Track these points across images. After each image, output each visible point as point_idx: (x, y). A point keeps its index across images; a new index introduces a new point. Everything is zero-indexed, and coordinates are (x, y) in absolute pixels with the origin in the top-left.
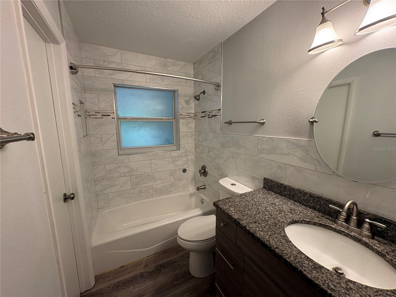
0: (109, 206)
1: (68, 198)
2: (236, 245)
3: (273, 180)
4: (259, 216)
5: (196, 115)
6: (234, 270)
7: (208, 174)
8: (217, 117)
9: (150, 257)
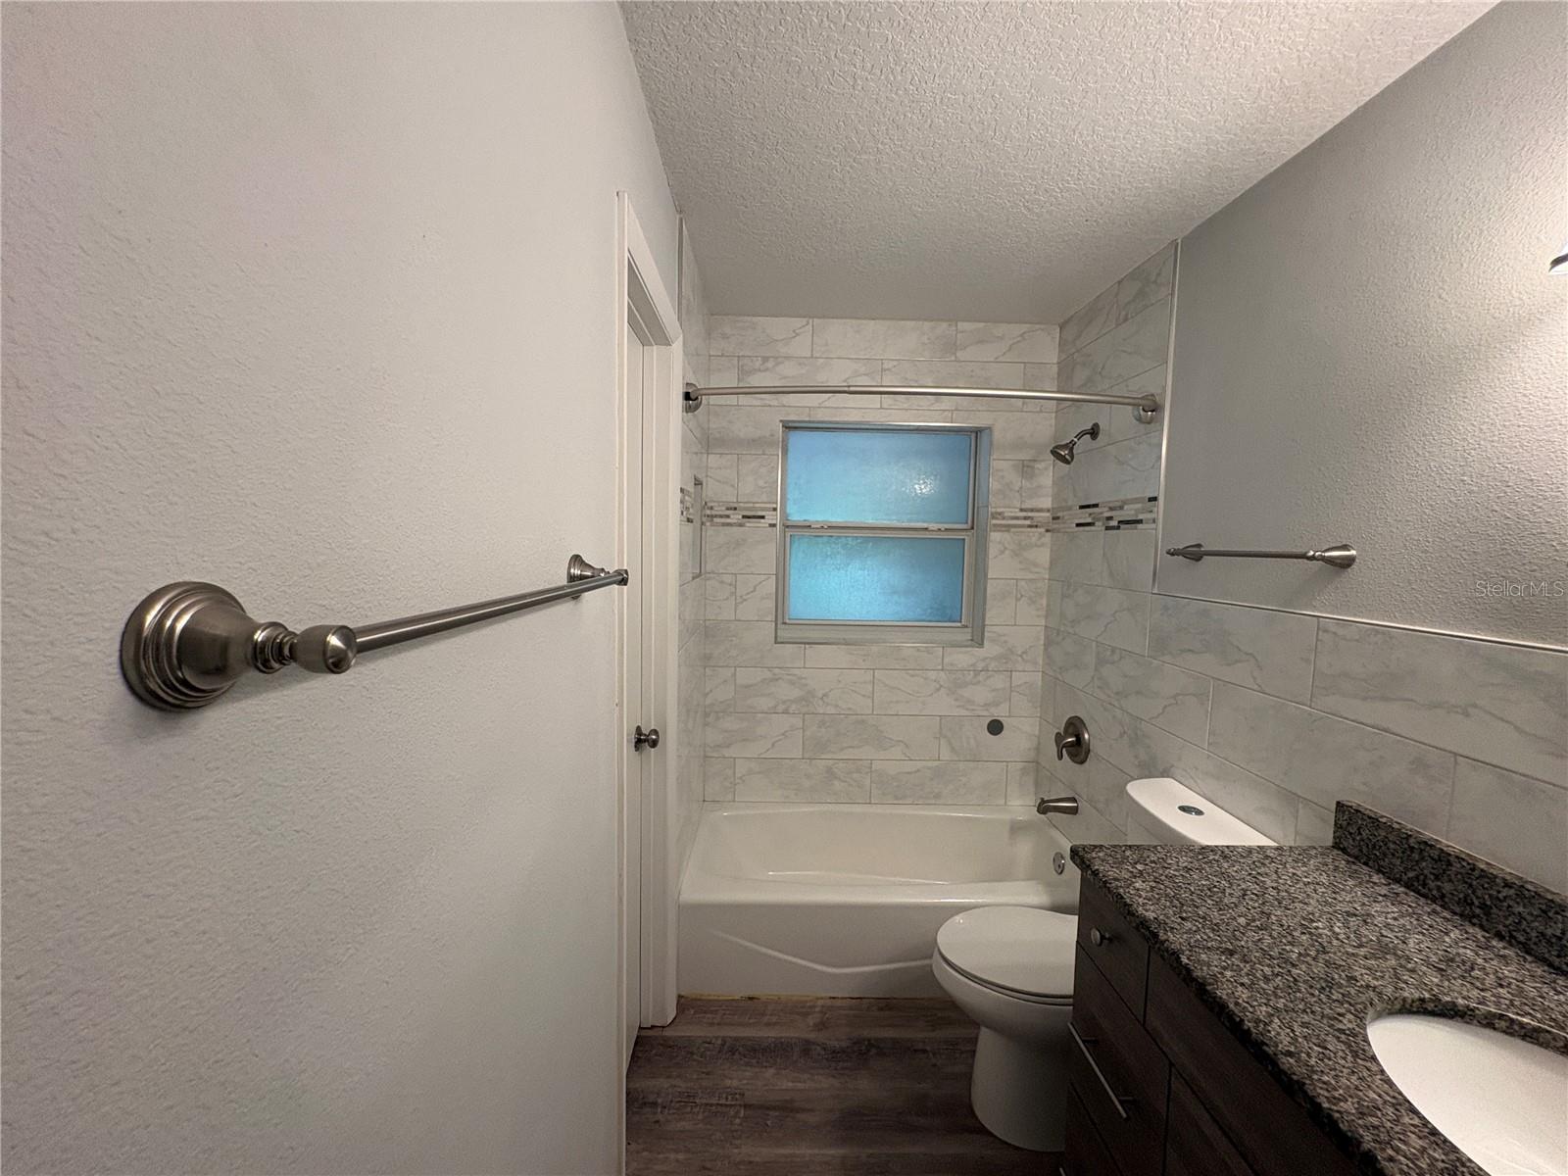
0: (734, 801)
1: (645, 741)
2: (1143, 1025)
3: (1384, 820)
4: (1259, 940)
5: (1058, 518)
6: (1128, 1119)
7: (1091, 753)
8: (1140, 526)
9: (838, 1003)
